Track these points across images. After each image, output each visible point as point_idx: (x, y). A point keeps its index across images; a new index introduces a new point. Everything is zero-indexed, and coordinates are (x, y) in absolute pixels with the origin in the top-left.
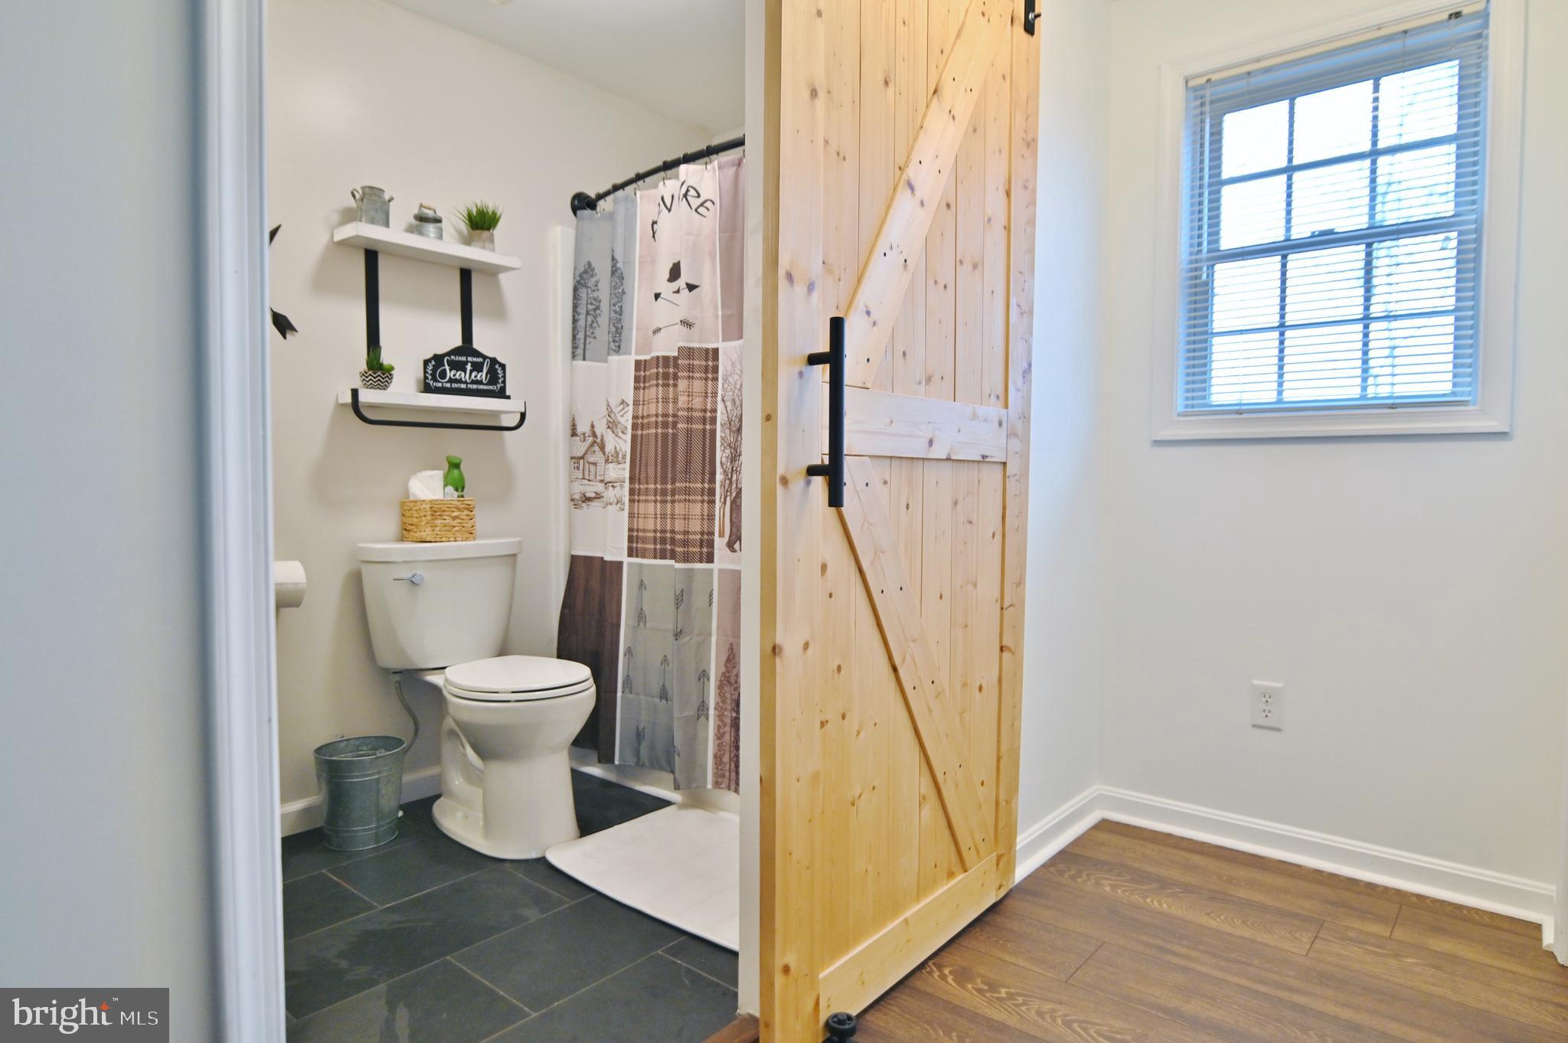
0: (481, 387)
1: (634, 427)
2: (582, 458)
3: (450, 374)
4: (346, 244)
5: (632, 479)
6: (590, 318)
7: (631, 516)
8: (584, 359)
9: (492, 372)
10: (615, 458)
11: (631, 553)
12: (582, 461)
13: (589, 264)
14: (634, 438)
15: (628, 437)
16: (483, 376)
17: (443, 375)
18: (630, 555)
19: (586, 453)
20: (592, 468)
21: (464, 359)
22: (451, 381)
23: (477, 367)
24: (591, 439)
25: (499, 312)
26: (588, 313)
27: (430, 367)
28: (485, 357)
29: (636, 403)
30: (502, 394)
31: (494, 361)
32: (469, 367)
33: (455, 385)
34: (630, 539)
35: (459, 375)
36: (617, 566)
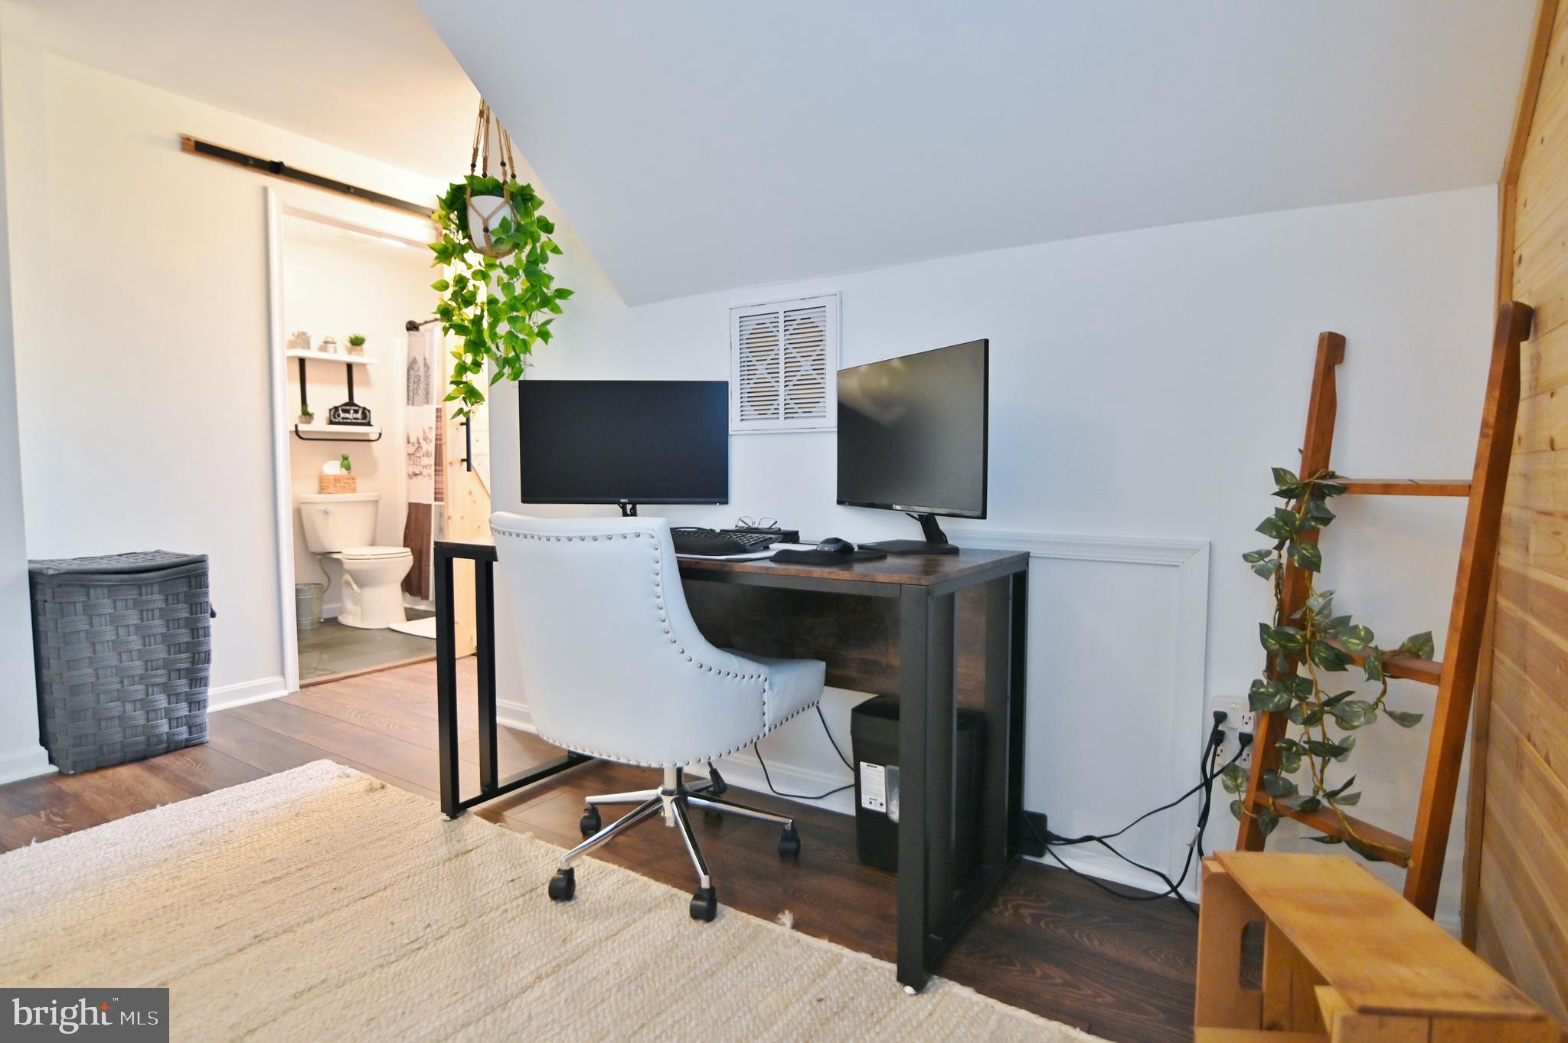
0: (359, 421)
1: (436, 439)
2: (413, 454)
3: (342, 415)
4: (290, 358)
5: (436, 465)
6: (416, 385)
7: (436, 482)
8: (413, 405)
9: (364, 416)
10: (427, 454)
11: (436, 499)
12: (412, 456)
13: (415, 358)
14: (436, 444)
15: (433, 445)
16: (359, 415)
17: (339, 416)
18: (435, 500)
19: (415, 451)
20: (418, 459)
21: (348, 408)
22: (343, 418)
23: (356, 412)
24: (417, 445)
25: (367, 383)
26: (414, 382)
27: (332, 412)
28: (359, 407)
29: (437, 428)
30: (369, 424)
31: (364, 409)
32: (352, 412)
33: (345, 420)
34: (436, 493)
35: (347, 415)
36: (429, 506)
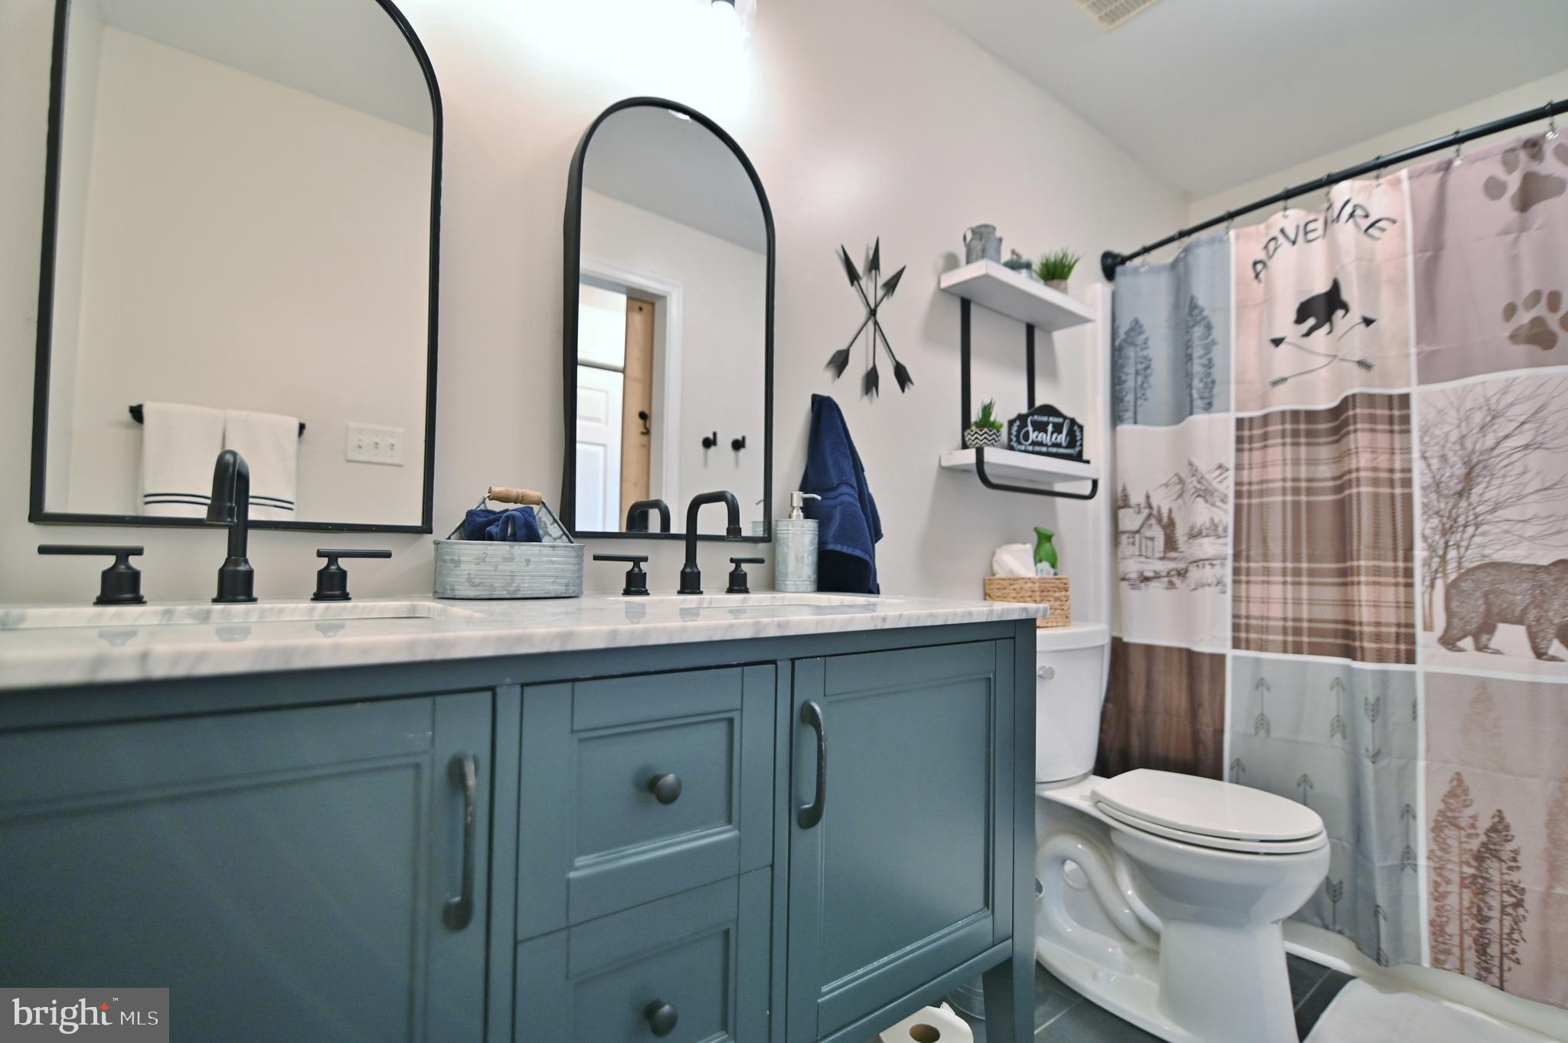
0: (1061, 451)
1: (1238, 494)
2: (1138, 532)
3: (1033, 436)
4: (948, 291)
5: (1237, 556)
6: (1140, 379)
7: (1236, 599)
8: (1136, 422)
9: (1071, 434)
10: (1214, 530)
11: (1236, 644)
12: (1137, 536)
13: (1136, 321)
14: (1238, 508)
15: (1230, 507)
16: (1062, 438)
17: (1026, 437)
19: (1142, 527)
20: (1149, 543)
21: (1044, 419)
22: (1034, 443)
23: (1058, 429)
24: (1146, 512)
26: (1137, 373)
27: (1015, 428)
28: (1065, 418)
29: (1239, 467)
30: (1078, 458)
31: (1073, 422)
32: (1050, 428)
33: (1037, 448)
34: (1236, 628)
35: (1041, 437)
36: (1219, 660)
